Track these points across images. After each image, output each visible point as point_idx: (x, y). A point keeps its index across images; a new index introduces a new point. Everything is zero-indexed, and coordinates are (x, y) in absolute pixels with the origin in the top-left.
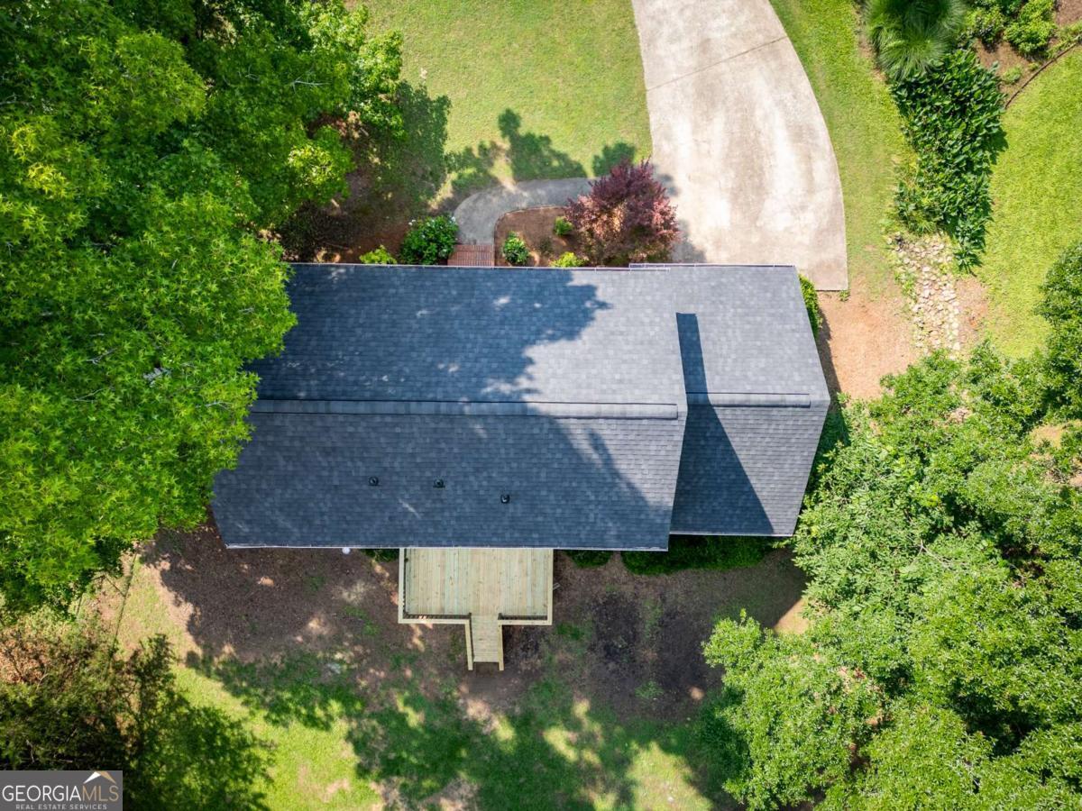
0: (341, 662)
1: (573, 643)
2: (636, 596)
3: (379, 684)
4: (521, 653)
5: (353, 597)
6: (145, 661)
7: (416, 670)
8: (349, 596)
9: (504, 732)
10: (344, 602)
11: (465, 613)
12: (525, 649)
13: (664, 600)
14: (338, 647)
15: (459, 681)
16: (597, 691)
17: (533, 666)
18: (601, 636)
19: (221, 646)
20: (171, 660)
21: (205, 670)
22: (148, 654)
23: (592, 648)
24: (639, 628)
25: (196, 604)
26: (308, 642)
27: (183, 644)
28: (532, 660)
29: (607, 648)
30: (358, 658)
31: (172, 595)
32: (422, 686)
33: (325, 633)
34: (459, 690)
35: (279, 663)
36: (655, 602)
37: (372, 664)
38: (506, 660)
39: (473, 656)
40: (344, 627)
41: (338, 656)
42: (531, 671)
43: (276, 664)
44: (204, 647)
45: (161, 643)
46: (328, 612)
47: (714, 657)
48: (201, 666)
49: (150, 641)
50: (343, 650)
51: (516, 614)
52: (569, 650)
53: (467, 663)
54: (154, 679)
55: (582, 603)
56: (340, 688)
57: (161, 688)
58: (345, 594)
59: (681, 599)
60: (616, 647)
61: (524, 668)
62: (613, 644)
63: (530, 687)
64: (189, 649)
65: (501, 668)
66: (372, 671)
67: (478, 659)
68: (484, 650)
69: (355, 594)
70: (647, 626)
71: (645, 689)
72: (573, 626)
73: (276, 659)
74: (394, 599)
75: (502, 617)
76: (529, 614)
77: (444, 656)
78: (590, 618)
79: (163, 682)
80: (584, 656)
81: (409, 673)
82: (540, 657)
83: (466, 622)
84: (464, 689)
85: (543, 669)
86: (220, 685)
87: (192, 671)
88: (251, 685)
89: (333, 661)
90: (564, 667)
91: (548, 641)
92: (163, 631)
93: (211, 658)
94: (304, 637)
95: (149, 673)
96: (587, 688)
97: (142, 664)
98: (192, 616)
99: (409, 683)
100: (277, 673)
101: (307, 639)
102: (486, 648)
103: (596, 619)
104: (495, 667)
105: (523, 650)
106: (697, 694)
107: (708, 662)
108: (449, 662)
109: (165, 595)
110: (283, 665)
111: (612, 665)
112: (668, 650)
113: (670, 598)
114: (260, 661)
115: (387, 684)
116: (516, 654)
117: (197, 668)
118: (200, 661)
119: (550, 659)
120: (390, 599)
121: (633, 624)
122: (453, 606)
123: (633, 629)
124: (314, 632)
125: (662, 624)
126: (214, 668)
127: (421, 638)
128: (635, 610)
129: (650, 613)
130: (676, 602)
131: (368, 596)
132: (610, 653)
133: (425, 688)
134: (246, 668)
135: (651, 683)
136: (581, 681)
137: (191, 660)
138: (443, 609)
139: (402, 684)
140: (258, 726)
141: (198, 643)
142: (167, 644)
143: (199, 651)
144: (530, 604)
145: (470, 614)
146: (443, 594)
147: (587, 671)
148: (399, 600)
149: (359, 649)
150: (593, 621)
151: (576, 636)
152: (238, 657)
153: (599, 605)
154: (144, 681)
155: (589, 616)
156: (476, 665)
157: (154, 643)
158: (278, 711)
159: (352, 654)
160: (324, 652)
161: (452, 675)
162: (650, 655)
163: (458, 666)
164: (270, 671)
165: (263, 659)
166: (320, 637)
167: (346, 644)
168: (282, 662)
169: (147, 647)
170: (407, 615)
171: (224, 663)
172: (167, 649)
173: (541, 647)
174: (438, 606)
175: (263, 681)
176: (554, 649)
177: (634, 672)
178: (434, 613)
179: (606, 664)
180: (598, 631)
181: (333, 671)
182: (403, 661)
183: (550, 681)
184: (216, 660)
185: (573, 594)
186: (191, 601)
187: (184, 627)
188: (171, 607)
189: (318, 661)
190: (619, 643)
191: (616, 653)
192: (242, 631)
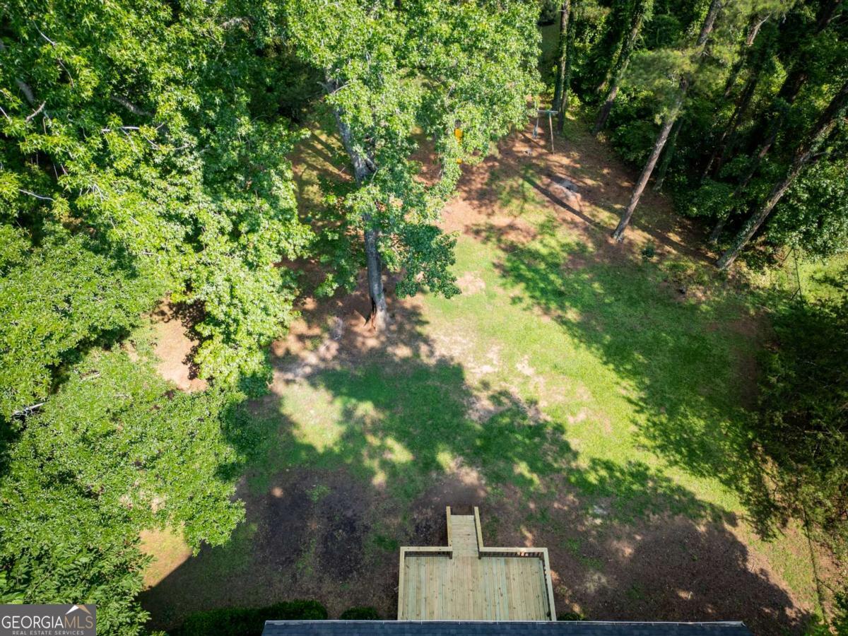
0: (595, 516)
1: (384, 533)
2: (320, 580)
3: (557, 497)
4: (431, 523)
5: (596, 577)
6: (773, 518)
7: (526, 508)
8: (600, 579)
9: (445, 458)
10: (604, 573)
11: (485, 559)
12: (428, 527)
13: (294, 576)
14: (600, 529)
15: (486, 499)
16: (364, 491)
17: (420, 512)
18: (358, 540)
19: (709, 532)
20: (750, 518)
21: (716, 510)
22: (773, 524)
23: (367, 528)
24: (321, 549)
25: (745, 571)
26: (629, 534)
27: (744, 532)
28: (421, 517)
29: (353, 529)
30: (580, 520)
31: (772, 581)
32: (518, 495)
33: (615, 542)
34: (486, 492)
35: (651, 515)
36: (302, 575)
37: (566, 514)
38: (445, 517)
39: (475, 520)
40: (599, 548)
41: (598, 521)
42: (423, 507)
43: (654, 514)
44: (723, 531)
45: (764, 534)
46: (617, 562)
47: (236, 508)
48: (721, 514)
49: (775, 536)
50: (596, 526)
51: (436, 559)
52: (388, 527)
53: (480, 514)
54: (760, 503)
55: (373, 572)
56: (592, 493)
57: (750, 494)
58: (604, 580)
59: (277, 578)
60: (344, 530)
61: (429, 510)
62: (346, 533)
63: (423, 494)
64: (738, 529)
65: (448, 509)
66: (566, 508)
67: (470, 517)
68: (465, 525)
69: (595, 581)
70: (314, 550)
71: (323, 494)
72: (383, 549)
73: (654, 518)
74: (555, 576)
75: (449, 554)
76: (423, 559)
77: (502, 521)
78: (367, 557)
79: (750, 500)
80: (374, 521)
81: (532, 506)
82: (414, 520)
83: (483, 549)
84: (482, 494)
85: (412, 509)
86: (698, 497)
87: (728, 509)
88: (670, 497)
89: (602, 517)
90: (391, 512)
91: (407, 535)
92: (767, 545)
93: (715, 520)
94: (634, 538)
95: (765, 507)
96: (373, 493)
97: (775, 516)
98: (745, 560)
99: (531, 497)
100: (650, 506)
101: (630, 538)
102: (462, 528)
103: (360, 556)
104: (454, 510)
105: (430, 527)
106: (278, 492)
107: (243, 504)
108: (496, 515)
109: (778, 580)
110: (647, 513)
111: (349, 514)
112: (296, 528)
113: (287, 579)
114: (669, 517)
115: (549, 496)
116: (436, 522)
117: (724, 512)
118: (723, 518)
119: (405, 518)
120: (560, 575)
121: (326, 553)
122: (497, 566)
123: (327, 547)
124: (626, 543)
125: (298, 552)
126: (708, 511)
127: (525, 538)
128: (323, 565)
129: (309, 563)
130: (283, 575)
131: (582, 579)
132: (350, 525)
133: (516, 493)
134: (680, 512)
135: (315, 499)
136: (377, 500)
137: (732, 519)
138: (506, 563)
139: (536, 497)
140: (654, 462)
141: (731, 534)
142: (758, 533)
143: (728, 527)
144: (423, 569)
145: (480, 558)
146: (508, 578)
147: (372, 508)
148: (551, 575)
149: (580, 528)
150: (363, 554)
151: (381, 540)
152: (690, 521)
153: (357, 570)
154: (768, 501)
155: (367, 559)
156: (471, 512)
157: (770, 533)
158: (640, 474)
159: (586, 523)
160: (612, 525)
161: (493, 504)
162: (314, 525)
163: (488, 511)
164: (657, 509)
165: (666, 518)
166: (619, 538)
167: (594, 532)
168: (648, 516)
169: (776, 530)
170: (540, 556)
171: (702, 517)
172: (756, 528)
173: (414, 529)
174: (511, 566)
175: (661, 500)
176: (402, 528)
177: (331, 508)
178: (515, 559)
179: (355, 515)
180: (360, 545)
181: (601, 507)
182: (539, 516)
183: (406, 499)
184: (710, 519)
185: (382, 582)
186: (752, 574)
187: (750, 549)
188: (769, 568)
189: (616, 516)
190: (341, 534)
191: (345, 525)
192: (693, 545)
